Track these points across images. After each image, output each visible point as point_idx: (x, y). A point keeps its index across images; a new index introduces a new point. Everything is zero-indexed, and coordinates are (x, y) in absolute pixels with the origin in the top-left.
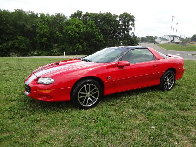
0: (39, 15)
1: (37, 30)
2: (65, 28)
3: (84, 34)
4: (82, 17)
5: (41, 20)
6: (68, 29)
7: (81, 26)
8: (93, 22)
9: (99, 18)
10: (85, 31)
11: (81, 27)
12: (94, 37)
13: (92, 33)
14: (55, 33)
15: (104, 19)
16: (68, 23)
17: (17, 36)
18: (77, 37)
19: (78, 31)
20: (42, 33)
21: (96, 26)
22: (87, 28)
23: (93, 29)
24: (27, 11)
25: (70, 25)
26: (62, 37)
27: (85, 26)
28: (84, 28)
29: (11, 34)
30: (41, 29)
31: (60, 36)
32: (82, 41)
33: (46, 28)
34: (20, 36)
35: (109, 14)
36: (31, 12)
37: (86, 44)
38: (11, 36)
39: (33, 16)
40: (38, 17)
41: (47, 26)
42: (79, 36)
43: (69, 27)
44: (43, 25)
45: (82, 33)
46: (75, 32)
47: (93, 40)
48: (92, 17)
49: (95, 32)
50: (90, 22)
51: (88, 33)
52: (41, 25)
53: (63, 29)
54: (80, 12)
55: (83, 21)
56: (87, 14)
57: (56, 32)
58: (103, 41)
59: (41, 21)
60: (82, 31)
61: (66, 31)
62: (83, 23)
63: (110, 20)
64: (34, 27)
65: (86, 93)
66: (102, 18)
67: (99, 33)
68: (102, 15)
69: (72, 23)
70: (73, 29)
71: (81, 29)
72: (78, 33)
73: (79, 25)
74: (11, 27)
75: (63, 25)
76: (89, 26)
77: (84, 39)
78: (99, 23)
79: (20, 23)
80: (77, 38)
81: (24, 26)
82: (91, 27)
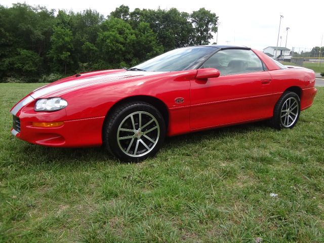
0: (56, 14)
1: (53, 38)
2: (101, 35)
3: (133, 45)
4: (128, 16)
5: (59, 21)
6: (105, 36)
7: (127, 31)
8: (148, 24)
9: (158, 18)
10: (133, 41)
11: (127, 33)
12: (149, 49)
13: (146, 43)
14: (83, 43)
15: (167, 20)
16: (105, 27)
17: (18, 50)
18: (121, 49)
19: (122, 40)
20: (60, 44)
21: (152, 31)
22: (137, 35)
23: (148, 37)
24: (35, 7)
25: (108, 30)
26: (96, 51)
27: (133, 31)
28: (132, 35)
29: (8, 45)
30: (59, 36)
31: (91, 48)
32: (129, 56)
33: (67, 35)
34: (24, 48)
35: (174, 11)
36: (41, 8)
37: (136, 62)
38: (8, 49)
39: (45, 15)
40: (53, 17)
41: (70, 33)
42: (123, 49)
43: (106, 33)
44: (63, 30)
45: (128, 43)
46: (117, 41)
48: (146, 15)
49: (150, 42)
50: (142, 24)
51: (139, 43)
52: (58, 29)
53: (96, 36)
54: (125, 7)
55: (131, 24)
56: (137, 12)
57: (84, 42)
59: (58, 24)
60: (128, 41)
61: (102, 40)
62: (130, 27)
63: (176, 22)
64: (48, 34)
65: (135, 131)
66: (163, 18)
67: (158, 44)
68: (163, 13)
69: (112, 27)
70: (114, 37)
71: (127, 37)
72: (122, 43)
73: (124, 31)
74: (7, 34)
75: (96, 30)
76: (140, 31)
77: (133, 53)
78: (157, 26)
79: (23, 26)
80: (120, 52)
81: (29, 32)
82: (144, 33)
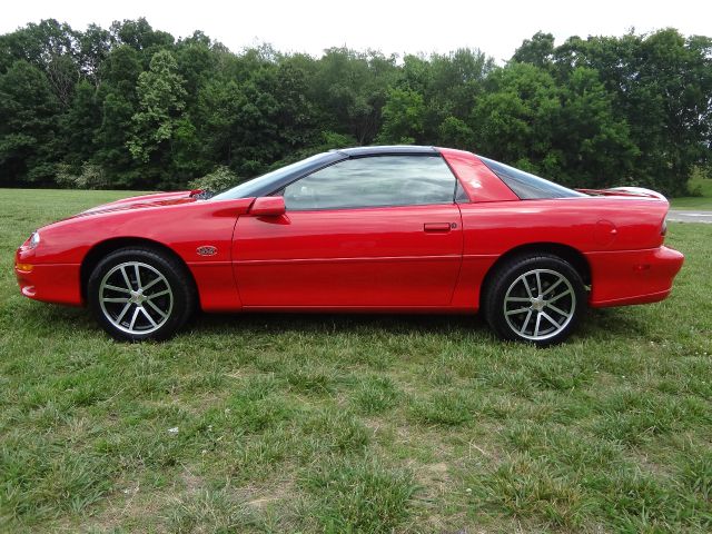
0: (400, 62)
1: (386, 110)
2: (481, 103)
3: (553, 119)
4: (551, 56)
5: (403, 76)
6: (489, 104)
7: (542, 90)
8: (596, 72)
9: (622, 55)
10: (553, 111)
11: (540, 95)
12: (592, 130)
13: (583, 117)
14: (441, 119)
15: (645, 58)
16: (493, 84)
17: (325, 134)
18: (522, 131)
19: (526, 110)
20: (397, 121)
21: (602, 86)
22: (563, 99)
23: (590, 101)
24: (362, 52)
25: (497, 90)
26: (468, 135)
27: (555, 90)
28: (551, 97)
29: (309, 126)
30: (398, 107)
31: (458, 128)
32: (540, 146)
33: (412, 103)
34: (335, 131)
35: (668, 38)
36: (373, 54)
37: (554, 160)
38: (308, 133)
39: (382, 66)
40: (394, 69)
41: (418, 98)
42: (528, 130)
43: (492, 97)
44: (405, 94)
45: (541, 117)
46: (515, 114)
47: (586, 145)
48: (592, 52)
49: (595, 113)
50: (578, 73)
51: (566, 116)
52: (396, 93)
53: (472, 103)
54: (544, 36)
55: (553, 73)
56: (573, 44)
57: (445, 116)
58: (630, 147)
59: (400, 81)
60: (541, 111)
61: (483, 111)
62: (550, 80)
63: (676, 63)
64: (377, 102)
66: (636, 55)
67: (616, 117)
68: (637, 42)
69: (506, 83)
70: (509, 104)
71: (538, 105)
72: (524, 118)
73: (535, 90)
74: (310, 106)
75: (473, 90)
76: (572, 88)
77: (551, 139)
78: (618, 75)
79: (336, 90)
80: (520, 137)
81: (346, 101)
82: (581, 94)
